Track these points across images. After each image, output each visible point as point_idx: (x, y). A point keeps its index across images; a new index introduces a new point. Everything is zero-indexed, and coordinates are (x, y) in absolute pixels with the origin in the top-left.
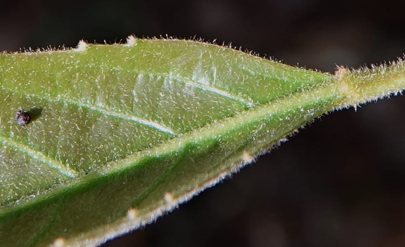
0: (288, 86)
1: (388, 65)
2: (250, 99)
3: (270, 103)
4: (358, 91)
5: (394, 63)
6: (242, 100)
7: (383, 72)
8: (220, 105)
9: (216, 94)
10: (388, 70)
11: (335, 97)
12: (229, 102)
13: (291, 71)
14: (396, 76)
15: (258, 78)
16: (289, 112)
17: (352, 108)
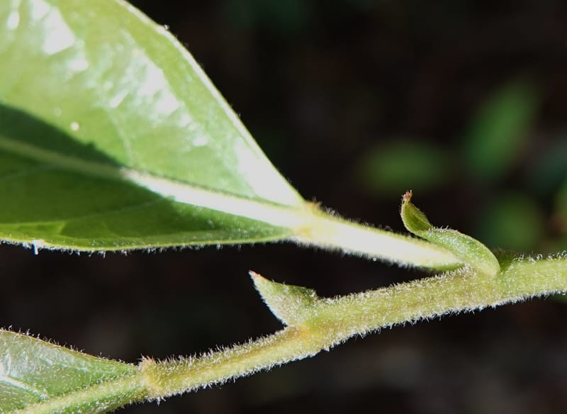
0: (88, 378)
1: (198, 356)
2: (45, 390)
3: (64, 395)
4: (160, 383)
5: (205, 354)
6: (35, 391)
7: (190, 364)
8: (13, 396)
9: (10, 385)
10: (197, 362)
11: (134, 390)
12: (22, 393)
13: (92, 361)
14: (203, 368)
15: (56, 368)
16: (84, 405)
17: (155, 401)
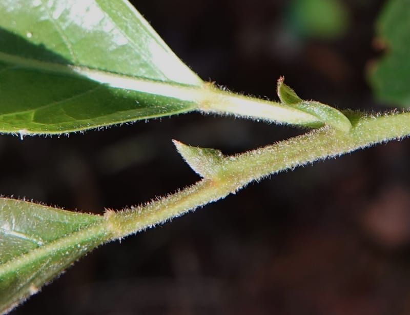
0: (69, 227)
1: (144, 206)
2: (40, 239)
3: (55, 242)
4: (121, 228)
5: (148, 203)
6: (35, 240)
7: (140, 212)
8: (19, 245)
9: (16, 237)
10: (143, 209)
11: (103, 234)
12: (25, 242)
13: (71, 215)
14: (149, 214)
15: (46, 223)
16: (69, 248)
17: (117, 241)
